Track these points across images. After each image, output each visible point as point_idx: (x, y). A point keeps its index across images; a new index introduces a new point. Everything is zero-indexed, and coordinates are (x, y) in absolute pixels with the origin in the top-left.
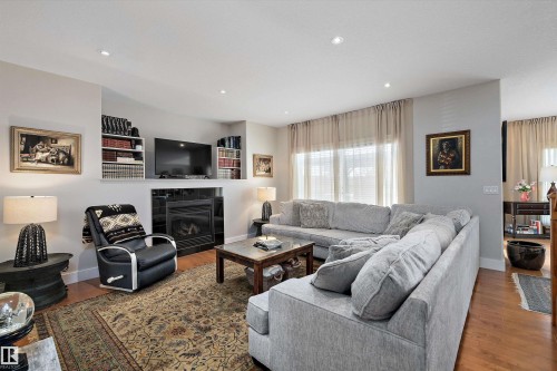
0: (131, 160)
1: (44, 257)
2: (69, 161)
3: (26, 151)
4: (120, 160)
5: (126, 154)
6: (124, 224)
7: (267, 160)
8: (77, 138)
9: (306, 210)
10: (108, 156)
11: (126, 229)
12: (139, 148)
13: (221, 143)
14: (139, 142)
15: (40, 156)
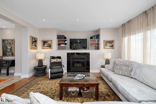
0: (64, 45)
1: (42, 66)
2: (50, 46)
3: (44, 45)
4: (61, 45)
5: (63, 44)
6: (56, 61)
7: (111, 42)
8: (51, 41)
9: (118, 65)
10: (59, 44)
11: (56, 62)
12: (66, 42)
13: (91, 38)
14: (66, 40)
15: (46, 45)
